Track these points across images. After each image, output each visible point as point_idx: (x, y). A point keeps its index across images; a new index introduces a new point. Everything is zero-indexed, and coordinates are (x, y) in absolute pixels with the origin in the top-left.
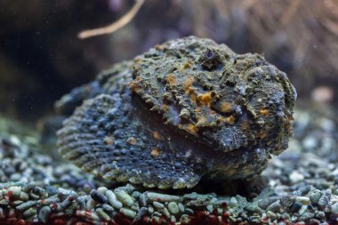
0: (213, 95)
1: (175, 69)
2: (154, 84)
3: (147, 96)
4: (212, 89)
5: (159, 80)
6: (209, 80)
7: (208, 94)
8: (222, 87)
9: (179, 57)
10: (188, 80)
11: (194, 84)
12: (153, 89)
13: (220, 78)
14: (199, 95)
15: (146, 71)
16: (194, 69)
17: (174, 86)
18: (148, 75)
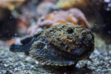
0: (73, 40)
1: (60, 35)
2: (56, 40)
3: (55, 44)
4: (72, 39)
5: (57, 39)
6: (71, 36)
7: (72, 40)
8: (75, 38)
9: (60, 30)
10: (65, 37)
11: (67, 38)
12: (56, 42)
13: (74, 35)
14: (70, 41)
15: (53, 37)
16: (66, 34)
17: (62, 40)
18: (53, 38)
